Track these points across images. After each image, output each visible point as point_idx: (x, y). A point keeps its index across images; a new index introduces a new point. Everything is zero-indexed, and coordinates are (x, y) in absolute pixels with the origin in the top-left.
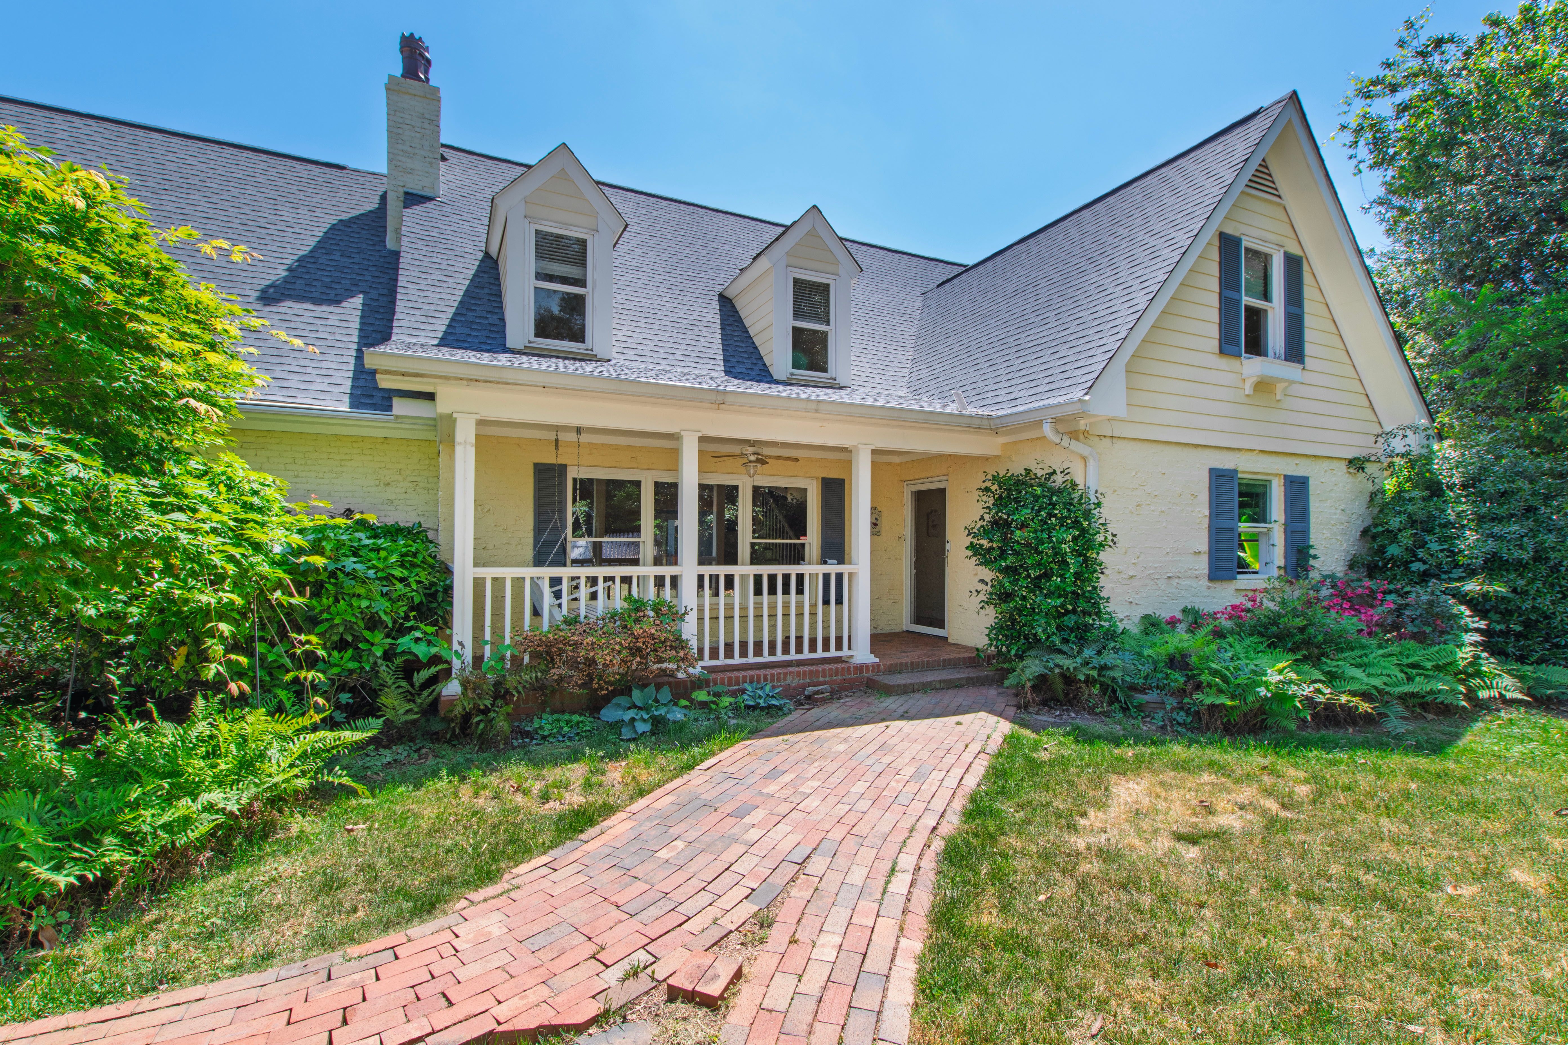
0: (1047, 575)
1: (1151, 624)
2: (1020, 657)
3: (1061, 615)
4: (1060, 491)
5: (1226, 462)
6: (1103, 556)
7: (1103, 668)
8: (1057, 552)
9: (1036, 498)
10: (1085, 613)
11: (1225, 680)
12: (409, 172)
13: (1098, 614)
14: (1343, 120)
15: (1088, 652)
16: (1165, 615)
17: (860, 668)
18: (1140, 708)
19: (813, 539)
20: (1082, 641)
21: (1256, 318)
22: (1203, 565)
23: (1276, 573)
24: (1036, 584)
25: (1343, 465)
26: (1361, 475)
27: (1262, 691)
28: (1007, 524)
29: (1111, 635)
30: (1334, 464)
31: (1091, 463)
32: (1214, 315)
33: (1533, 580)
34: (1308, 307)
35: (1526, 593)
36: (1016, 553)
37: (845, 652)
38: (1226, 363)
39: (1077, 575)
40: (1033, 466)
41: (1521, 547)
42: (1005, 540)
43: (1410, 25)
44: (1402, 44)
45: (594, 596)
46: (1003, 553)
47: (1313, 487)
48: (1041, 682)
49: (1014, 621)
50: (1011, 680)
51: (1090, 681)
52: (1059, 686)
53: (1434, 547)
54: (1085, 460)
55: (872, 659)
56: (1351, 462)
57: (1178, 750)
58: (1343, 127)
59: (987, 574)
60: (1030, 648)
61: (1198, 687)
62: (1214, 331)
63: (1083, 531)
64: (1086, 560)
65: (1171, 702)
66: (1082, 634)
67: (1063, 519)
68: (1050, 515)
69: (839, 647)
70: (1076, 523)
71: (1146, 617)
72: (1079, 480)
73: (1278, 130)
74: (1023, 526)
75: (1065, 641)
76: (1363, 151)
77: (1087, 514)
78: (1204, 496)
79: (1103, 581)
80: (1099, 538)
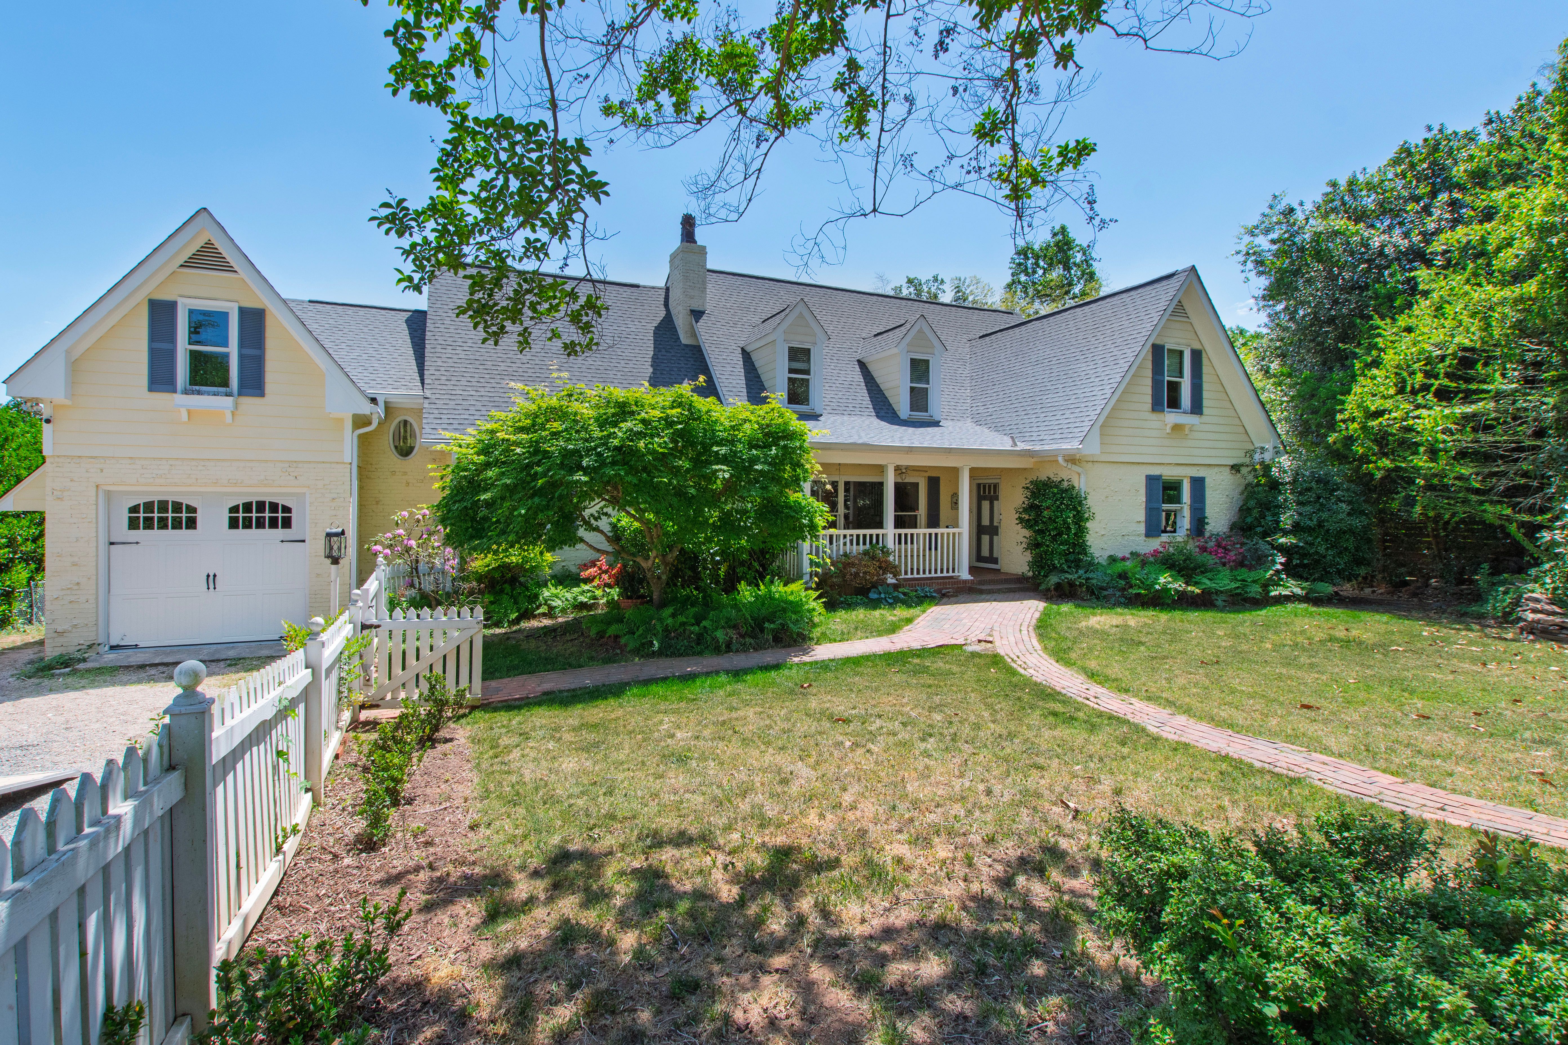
0: (1060, 534)
1: (1113, 559)
2: (1046, 576)
3: (1067, 555)
4: (1066, 490)
5: (1155, 471)
6: (1088, 525)
7: (1088, 579)
8: (1065, 522)
9: (1054, 494)
10: (1079, 553)
11: (1142, 583)
12: (692, 297)
13: (1086, 554)
14: (1238, 248)
15: (1081, 572)
16: (1120, 555)
17: (965, 582)
18: (1105, 597)
19: (922, 511)
20: (1078, 567)
21: (1174, 388)
22: (1142, 528)
23: (1185, 532)
24: (1054, 539)
25: (1228, 469)
26: (1239, 475)
27: (1157, 587)
28: (1038, 507)
29: (1091, 564)
30: (1222, 469)
31: (1082, 476)
32: (1149, 390)
33: (1317, 537)
34: (1205, 378)
35: (1313, 544)
36: (1044, 523)
37: (956, 574)
38: (1155, 416)
39: (1075, 534)
40: (1051, 476)
41: (1311, 519)
42: (1038, 515)
43: (1275, 197)
44: (1271, 207)
45: (845, 544)
46: (1036, 523)
47: (1208, 482)
48: (1058, 586)
49: (1042, 558)
50: (1043, 587)
51: (1081, 585)
52: (1067, 588)
53: (1269, 518)
54: (1079, 474)
55: (970, 577)
56: (1233, 467)
57: (1119, 610)
58: (1238, 253)
59: (1027, 533)
60: (1051, 571)
61: (1131, 587)
62: (1149, 399)
63: (1078, 512)
64: (1080, 526)
65: (1118, 594)
66: (1077, 564)
67: (1067, 506)
68: (1062, 503)
69: (953, 571)
70: (1075, 508)
71: (1110, 556)
72: (1076, 485)
73: (1184, 288)
74: (1048, 508)
75: (1069, 567)
76: (1250, 265)
77: (1080, 503)
78: (1143, 491)
79: (1088, 537)
80: (1086, 515)
